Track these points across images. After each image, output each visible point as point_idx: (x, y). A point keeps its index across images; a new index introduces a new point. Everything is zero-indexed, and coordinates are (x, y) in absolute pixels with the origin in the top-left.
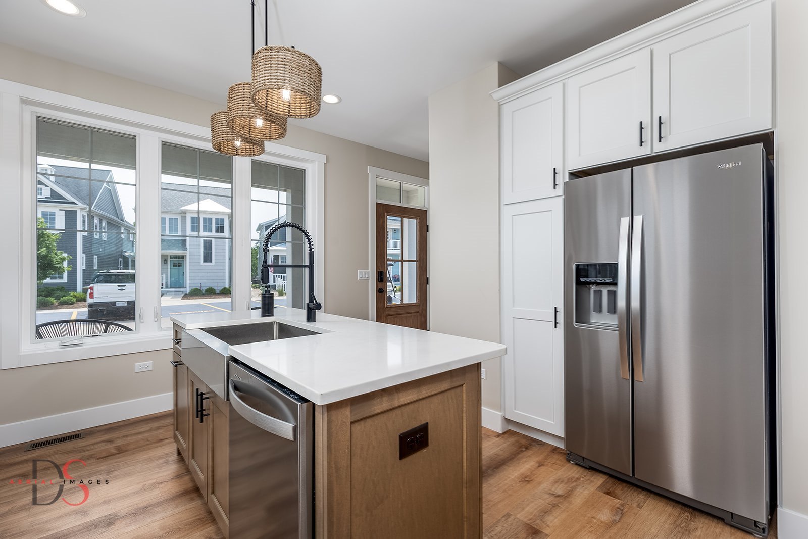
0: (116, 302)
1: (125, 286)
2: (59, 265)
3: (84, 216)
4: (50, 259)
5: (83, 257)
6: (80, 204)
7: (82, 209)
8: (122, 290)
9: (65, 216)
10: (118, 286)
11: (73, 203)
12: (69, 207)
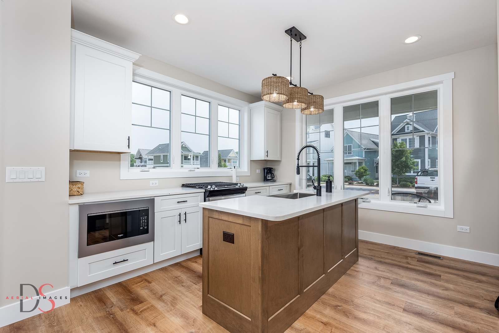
0: (429, 187)
1: (434, 178)
2: (411, 166)
3: (429, 138)
4: (407, 163)
5: (429, 161)
6: (426, 131)
7: (427, 134)
8: (433, 180)
9: (419, 139)
10: (431, 178)
11: (423, 131)
12: (421, 134)
